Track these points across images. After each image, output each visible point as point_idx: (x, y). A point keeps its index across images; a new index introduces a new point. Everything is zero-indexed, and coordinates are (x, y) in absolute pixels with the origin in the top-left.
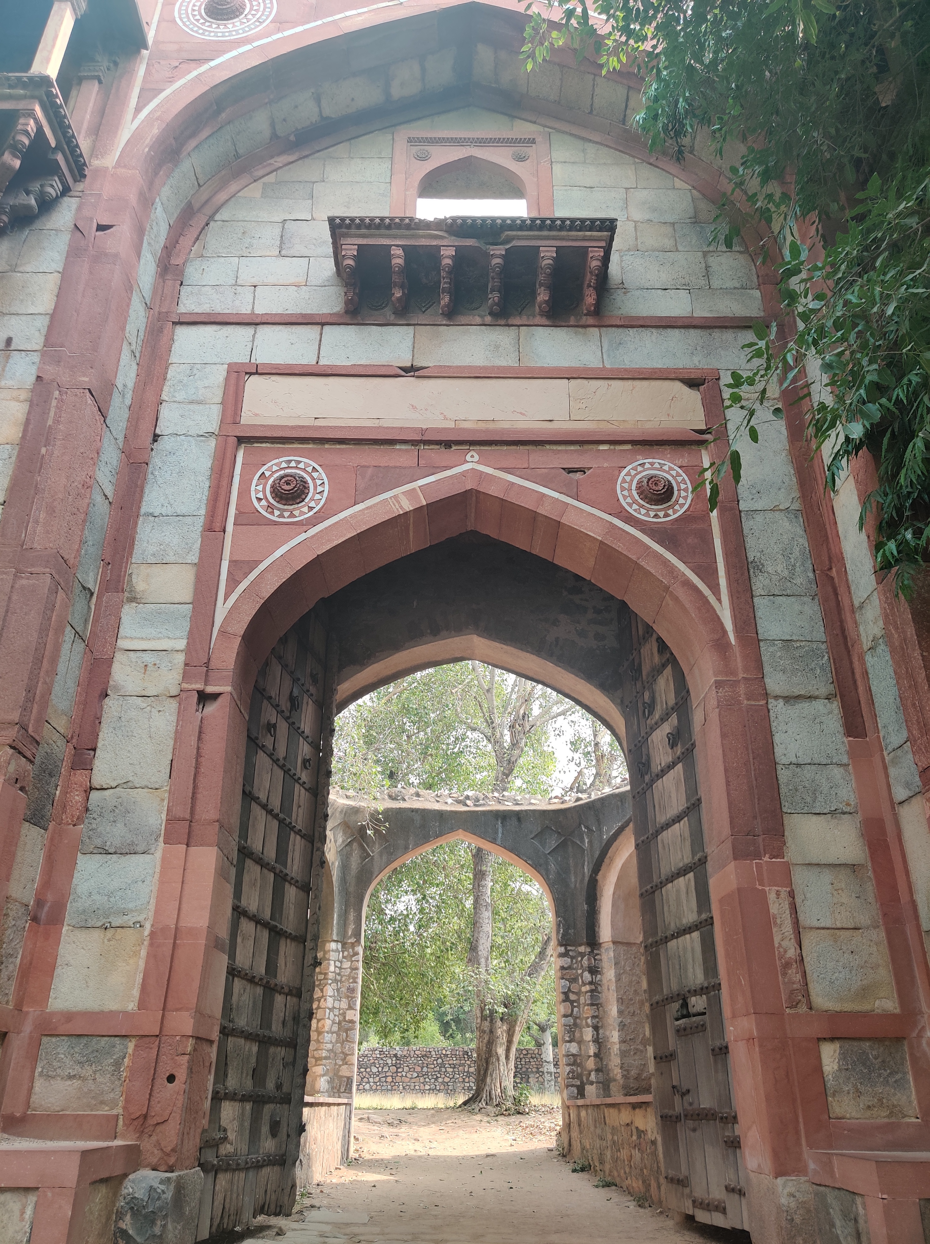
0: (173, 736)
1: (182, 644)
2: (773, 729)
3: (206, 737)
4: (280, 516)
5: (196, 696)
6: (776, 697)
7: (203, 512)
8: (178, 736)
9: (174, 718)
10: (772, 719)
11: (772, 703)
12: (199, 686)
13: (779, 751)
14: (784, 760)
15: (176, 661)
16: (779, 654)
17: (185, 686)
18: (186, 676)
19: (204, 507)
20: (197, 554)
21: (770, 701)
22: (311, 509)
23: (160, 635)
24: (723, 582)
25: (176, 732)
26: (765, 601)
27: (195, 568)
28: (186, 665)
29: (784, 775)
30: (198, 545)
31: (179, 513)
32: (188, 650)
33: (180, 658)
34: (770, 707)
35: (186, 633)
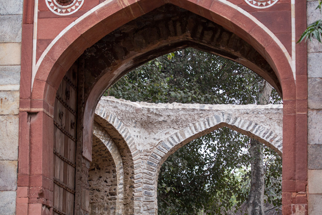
0: (17, 134)
1: (17, 87)
2: (309, 126)
3: (33, 135)
4: (61, 12)
5: (27, 114)
6: (313, 109)
7: (21, 12)
8: (20, 135)
9: (17, 126)
10: (309, 121)
11: (310, 112)
12: (28, 109)
13: (310, 137)
14: (312, 143)
15: (15, 97)
16: (317, 86)
17: (21, 109)
18: (21, 104)
19: (22, 9)
20: (21, 38)
21: (309, 111)
22: (76, 7)
23: (7, 83)
24: (293, 44)
25: (19, 133)
26: (314, 56)
27: (20, 45)
28: (21, 98)
29: (311, 150)
30: (20, 32)
31: (10, 13)
32: (21, 90)
33: (18, 95)
34: (309, 115)
35: (19, 81)
